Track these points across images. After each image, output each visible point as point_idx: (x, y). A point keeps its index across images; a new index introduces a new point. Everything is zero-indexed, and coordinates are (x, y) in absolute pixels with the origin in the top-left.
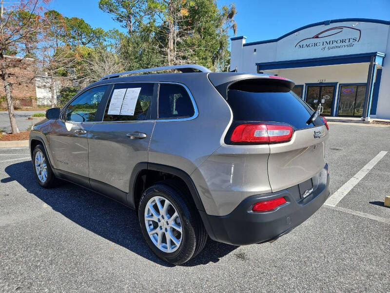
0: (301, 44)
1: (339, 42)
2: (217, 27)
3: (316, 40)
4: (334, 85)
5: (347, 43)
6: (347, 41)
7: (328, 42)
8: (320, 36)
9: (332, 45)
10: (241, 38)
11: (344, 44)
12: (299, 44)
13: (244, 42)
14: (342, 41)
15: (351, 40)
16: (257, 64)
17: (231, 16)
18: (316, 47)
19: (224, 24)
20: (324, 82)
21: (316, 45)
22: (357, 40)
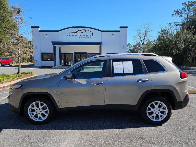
0: (70, 34)
1: (85, 36)
2: (10, 17)
3: (76, 34)
4: (85, 53)
5: (88, 37)
6: (88, 36)
7: (81, 35)
8: (77, 32)
9: (83, 37)
10: (38, 27)
11: (87, 37)
12: (69, 34)
13: (39, 29)
14: (87, 36)
15: (90, 36)
16: (52, 42)
17: (19, 12)
18: (76, 37)
19: (14, 17)
20: (81, 52)
21: (76, 36)
22: (92, 36)
